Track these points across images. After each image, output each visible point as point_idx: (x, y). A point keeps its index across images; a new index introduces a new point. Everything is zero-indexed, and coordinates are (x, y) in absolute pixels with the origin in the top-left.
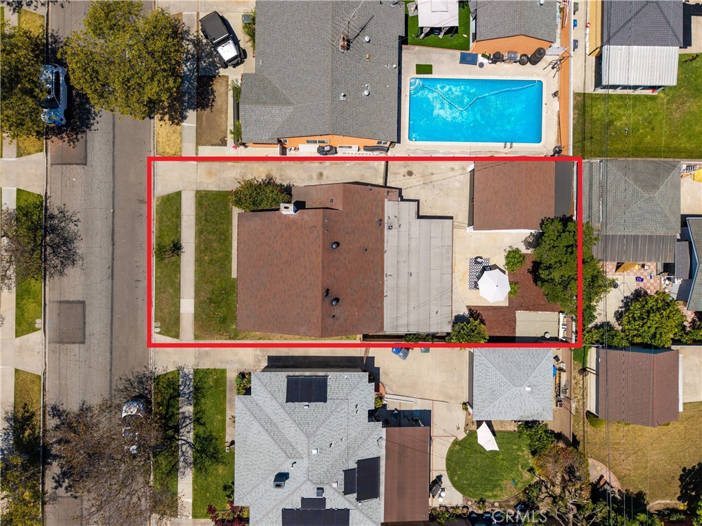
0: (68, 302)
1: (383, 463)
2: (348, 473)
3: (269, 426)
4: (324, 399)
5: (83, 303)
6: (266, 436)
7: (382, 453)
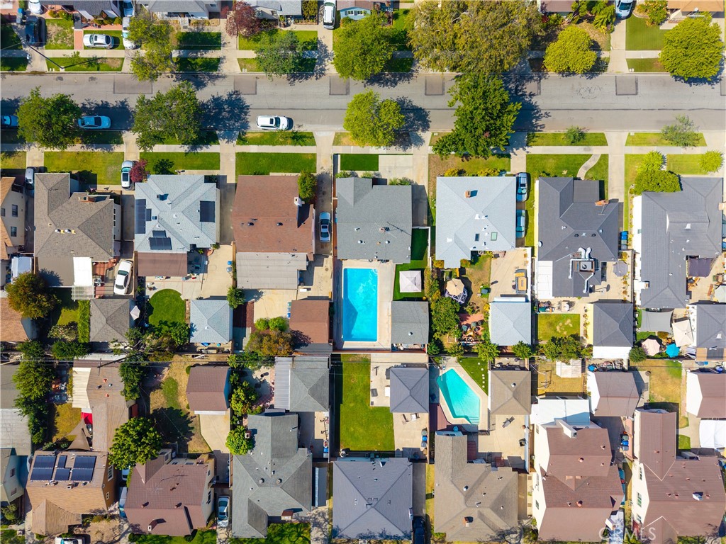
0: (256, 86)
1: (168, 252)
2: (164, 233)
3: (188, 192)
4: (202, 220)
5: (256, 94)
6: (183, 191)
7: (173, 251)
